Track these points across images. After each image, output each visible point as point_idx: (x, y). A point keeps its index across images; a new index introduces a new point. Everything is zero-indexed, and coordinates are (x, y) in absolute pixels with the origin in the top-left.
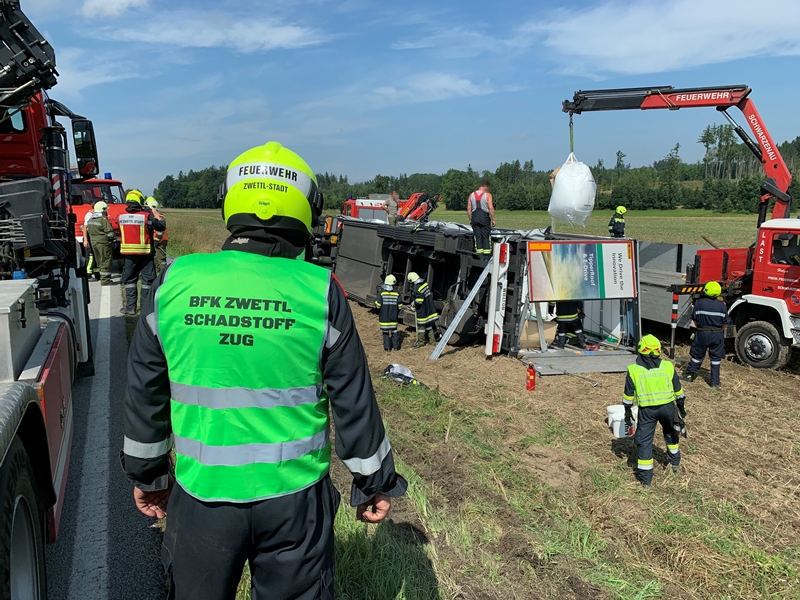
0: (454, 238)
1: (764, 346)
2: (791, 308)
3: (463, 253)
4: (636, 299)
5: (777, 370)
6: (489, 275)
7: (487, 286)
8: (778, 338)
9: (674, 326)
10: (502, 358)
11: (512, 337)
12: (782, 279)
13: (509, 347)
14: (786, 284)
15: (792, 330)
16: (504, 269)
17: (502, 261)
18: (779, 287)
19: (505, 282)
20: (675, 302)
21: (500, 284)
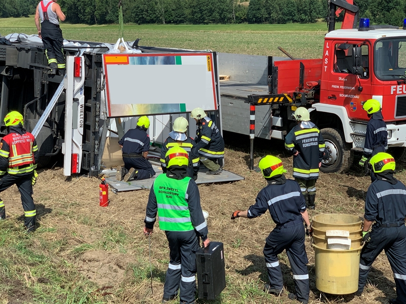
0: (28, 51)
1: (330, 152)
2: (350, 114)
3: (36, 67)
4: (217, 112)
5: (342, 173)
6: (65, 90)
7: (62, 103)
8: (341, 144)
9: (252, 136)
10: (83, 178)
11: (92, 156)
12: (342, 87)
13: (89, 166)
14: (346, 91)
15: (351, 135)
16: (80, 84)
17: (77, 75)
18: (341, 95)
19: (81, 98)
20: (253, 113)
21: (75, 100)
